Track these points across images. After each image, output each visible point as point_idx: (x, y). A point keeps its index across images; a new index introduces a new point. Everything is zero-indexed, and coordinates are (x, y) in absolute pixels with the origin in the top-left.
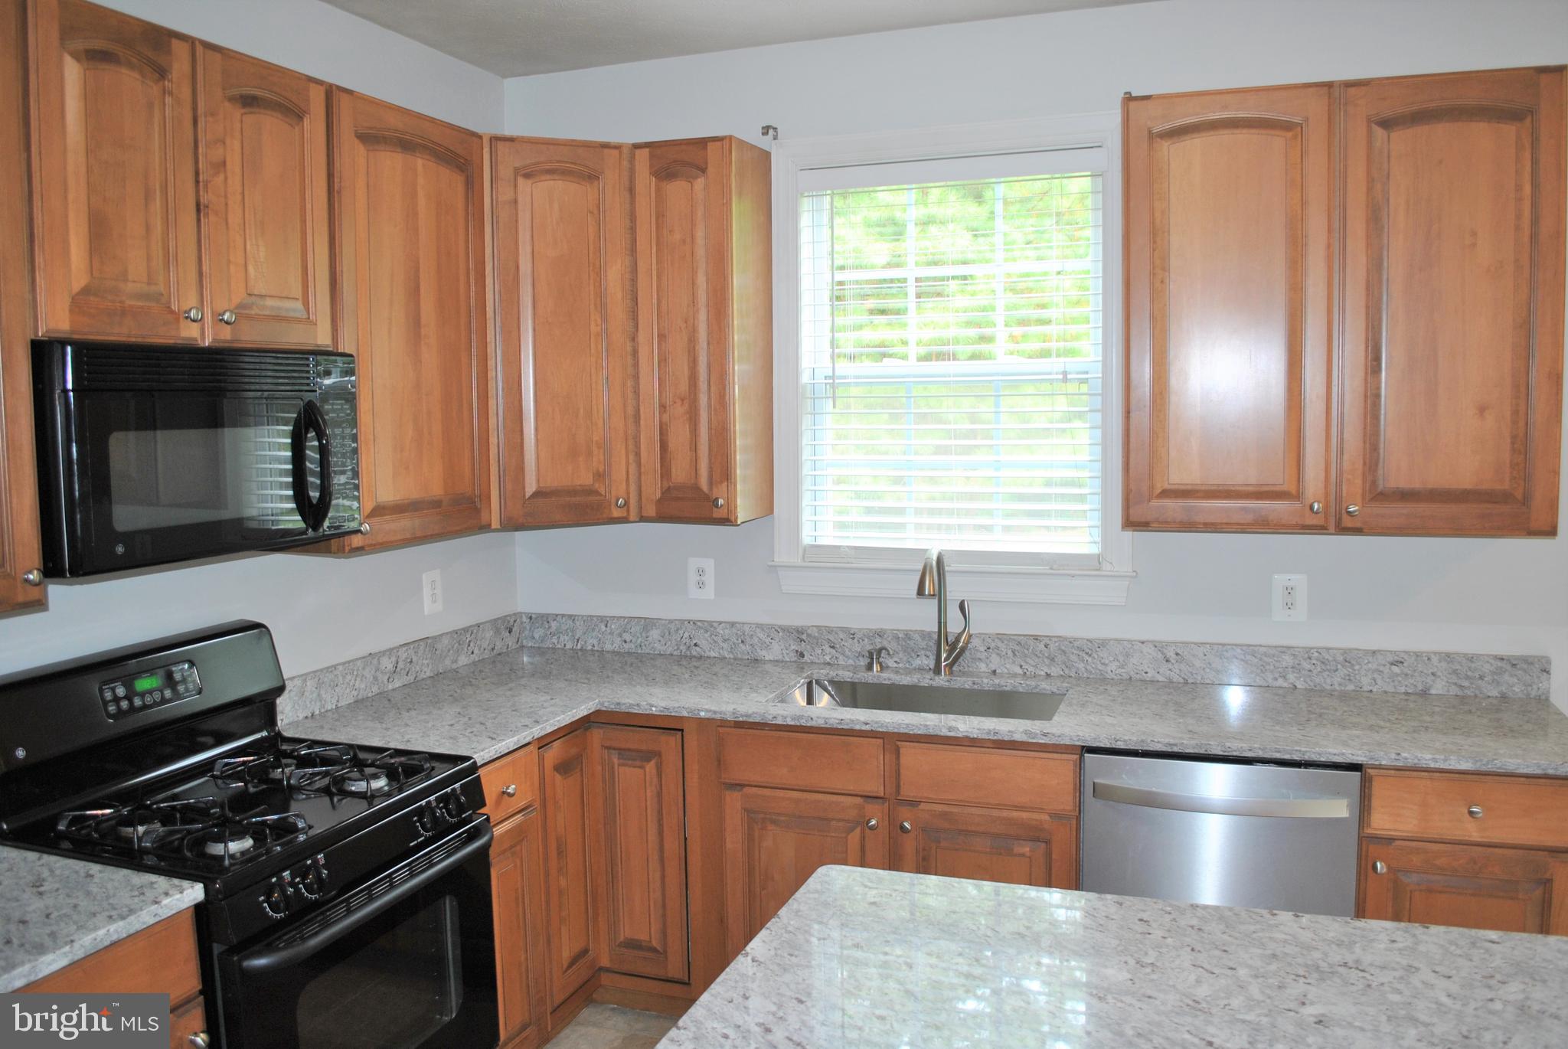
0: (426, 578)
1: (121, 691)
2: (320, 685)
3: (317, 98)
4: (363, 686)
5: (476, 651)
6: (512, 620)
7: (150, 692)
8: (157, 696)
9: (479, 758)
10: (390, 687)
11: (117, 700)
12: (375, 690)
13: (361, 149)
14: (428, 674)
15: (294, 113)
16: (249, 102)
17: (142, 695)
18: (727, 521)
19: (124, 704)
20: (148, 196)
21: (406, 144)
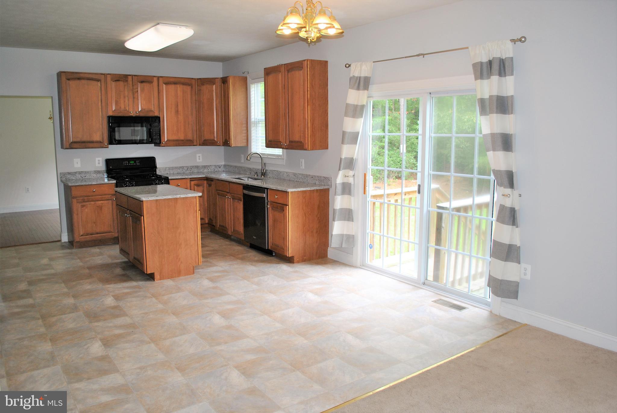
0: (198, 155)
1: (127, 162)
2: (169, 169)
3: (155, 79)
4: (179, 171)
5: (209, 170)
6: (220, 166)
7: (132, 163)
8: (133, 164)
9: (170, 178)
10: (186, 172)
11: (126, 163)
12: (182, 172)
13: (164, 86)
14: (196, 172)
15: (150, 82)
16: (142, 82)
17: (131, 164)
18: (230, 146)
19: (128, 164)
20: (124, 97)
21: (175, 83)
